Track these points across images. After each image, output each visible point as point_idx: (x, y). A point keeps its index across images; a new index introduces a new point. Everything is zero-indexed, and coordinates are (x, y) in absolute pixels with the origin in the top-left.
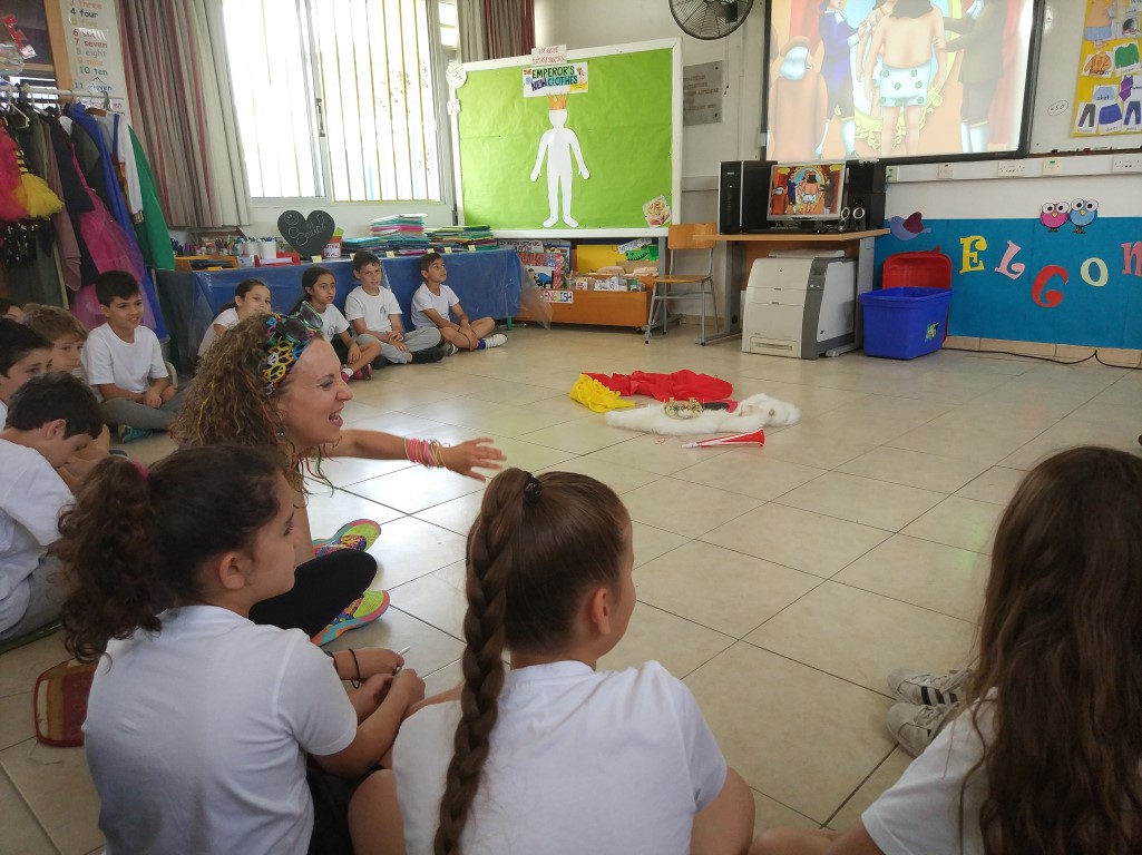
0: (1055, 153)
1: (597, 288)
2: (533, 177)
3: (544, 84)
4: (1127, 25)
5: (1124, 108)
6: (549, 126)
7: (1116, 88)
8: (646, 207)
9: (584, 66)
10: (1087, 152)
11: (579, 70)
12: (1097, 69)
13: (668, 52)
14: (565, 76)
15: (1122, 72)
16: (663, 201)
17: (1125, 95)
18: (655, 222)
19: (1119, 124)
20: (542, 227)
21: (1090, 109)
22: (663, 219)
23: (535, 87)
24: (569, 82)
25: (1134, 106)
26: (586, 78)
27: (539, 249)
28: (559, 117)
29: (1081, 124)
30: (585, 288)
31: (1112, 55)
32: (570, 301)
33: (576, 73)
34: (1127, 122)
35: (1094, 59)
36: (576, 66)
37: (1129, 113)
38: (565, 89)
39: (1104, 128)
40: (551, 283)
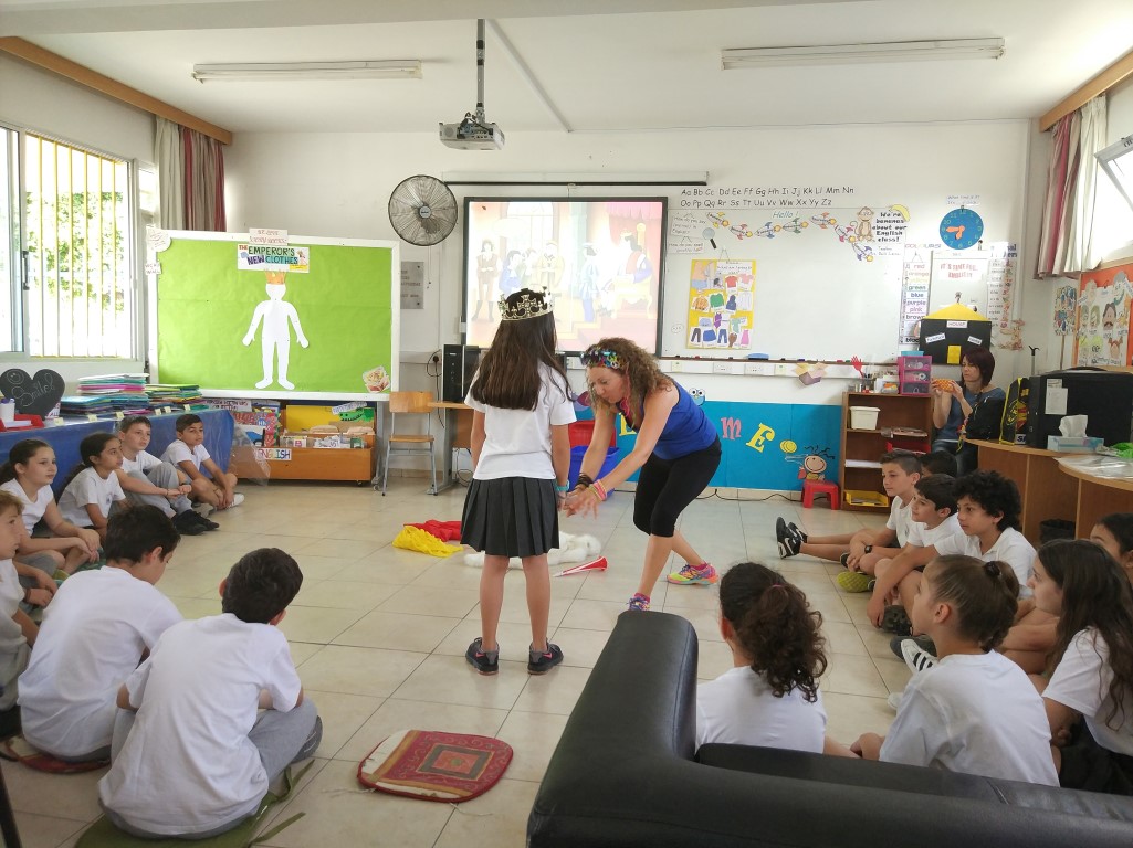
0: (678, 357)
1: (317, 446)
2: (246, 341)
3: (261, 260)
4: (716, 281)
5: (717, 334)
6: (266, 297)
7: (712, 320)
8: (366, 376)
9: (306, 251)
10: (697, 358)
11: (301, 254)
12: (700, 307)
13: (388, 251)
14: (285, 256)
15: (715, 310)
16: (382, 371)
17: (717, 324)
18: (375, 389)
19: (715, 342)
20: (254, 388)
21: (697, 331)
22: (382, 387)
23: (251, 261)
24: (288, 261)
25: (723, 332)
26: (307, 260)
27: (248, 408)
28: (277, 291)
29: (693, 340)
30: (304, 445)
31: (708, 299)
32: (287, 459)
33: (297, 255)
34: (719, 342)
35: (697, 300)
36: (296, 249)
37: (720, 336)
38: (285, 267)
39: (706, 344)
40: (262, 441)
